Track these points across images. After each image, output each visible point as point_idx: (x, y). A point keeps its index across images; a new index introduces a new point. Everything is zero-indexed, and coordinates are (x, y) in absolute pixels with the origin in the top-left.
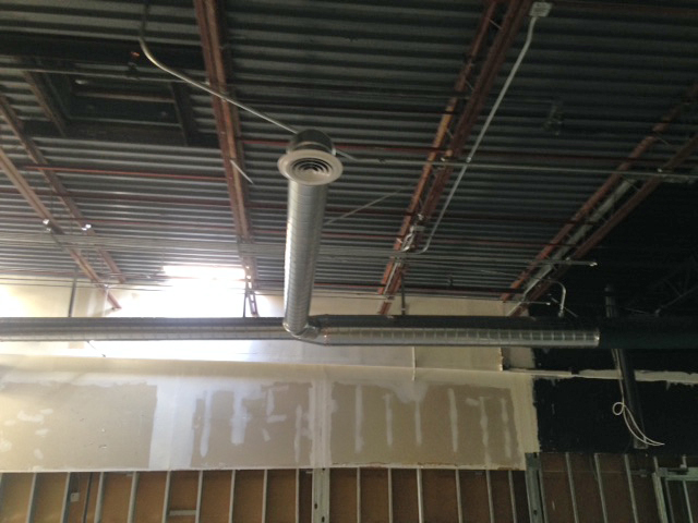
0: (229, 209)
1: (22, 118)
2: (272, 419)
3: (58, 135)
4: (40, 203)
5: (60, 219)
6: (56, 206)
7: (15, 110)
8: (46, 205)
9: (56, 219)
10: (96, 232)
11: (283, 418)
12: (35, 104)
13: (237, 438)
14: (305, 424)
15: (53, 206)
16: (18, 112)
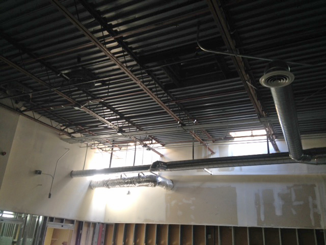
0: (251, 103)
1: (163, 84)
2: (296, 203)
3: (176, 88)
4: (175, 115)
5: (184, 120)
6: (181, 115)
7: (161, 82)
8: (177, 115)
9: (182, 120)
10: (199, 122)
11: (302, 203)
12: (167, 77)
13: (278, 213)
14: (315, 206)
15: (180, 115)
16: (162, 82)
